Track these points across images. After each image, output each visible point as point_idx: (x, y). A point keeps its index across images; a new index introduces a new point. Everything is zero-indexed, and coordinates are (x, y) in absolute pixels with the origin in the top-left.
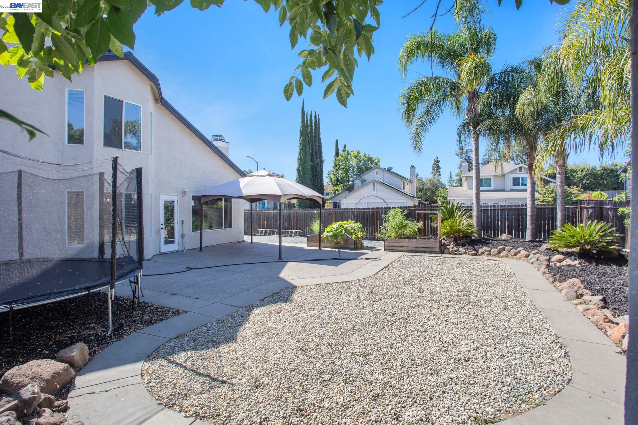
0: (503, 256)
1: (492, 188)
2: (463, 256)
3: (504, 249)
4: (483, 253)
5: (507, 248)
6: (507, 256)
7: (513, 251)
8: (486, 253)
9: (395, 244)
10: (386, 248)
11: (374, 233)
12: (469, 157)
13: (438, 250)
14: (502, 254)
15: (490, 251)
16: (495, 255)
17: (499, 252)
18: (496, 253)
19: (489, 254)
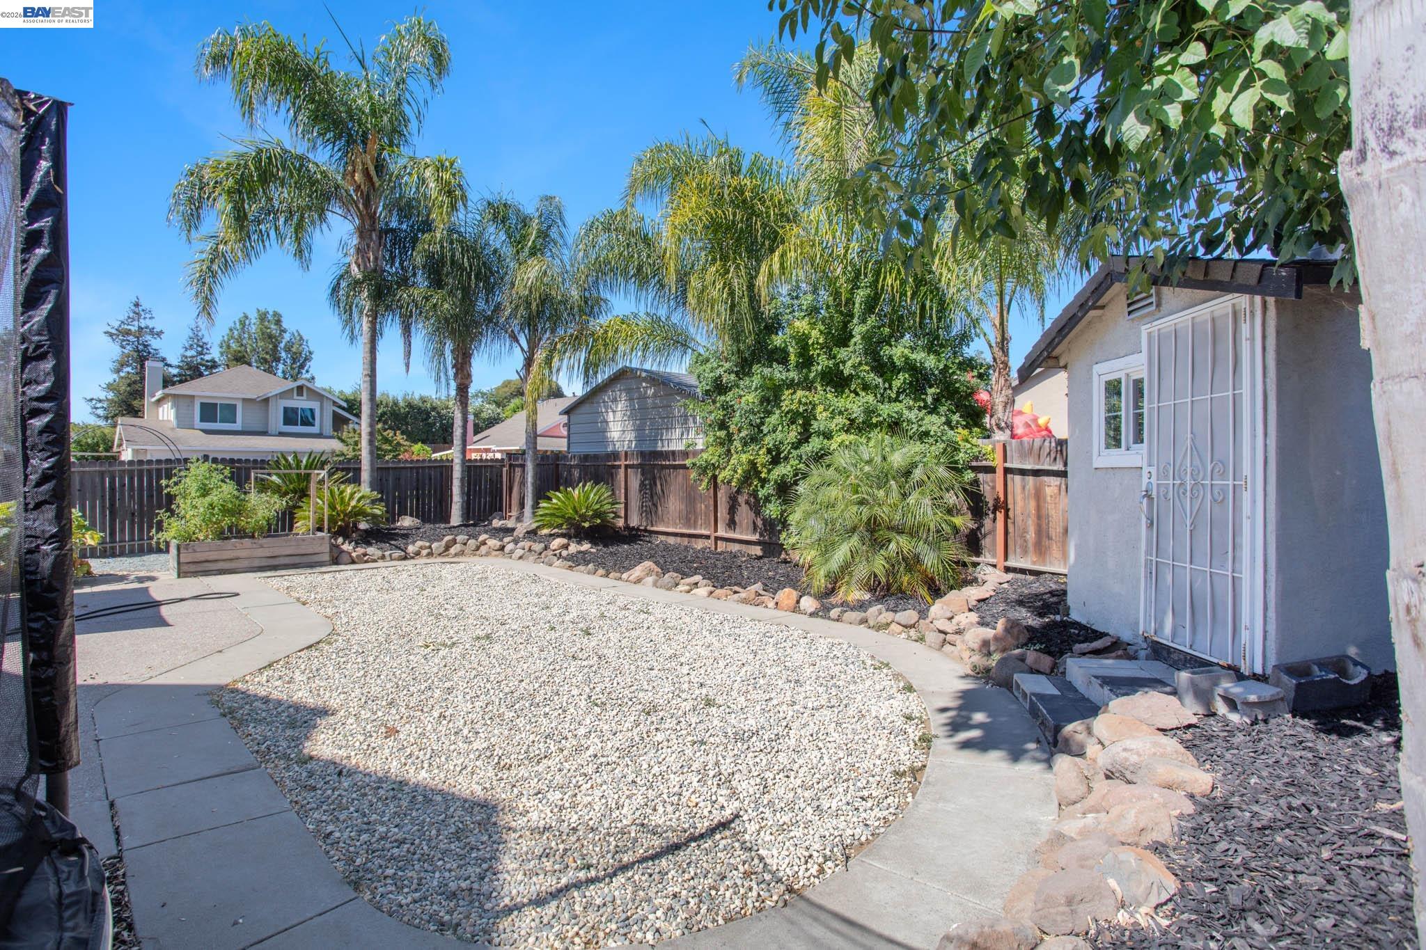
0: (456, 555)
1: (238, 426)
2: (380, 564)
3: (454, 542)
4: (418, 554)
5: (460, 538)
6: (462, 553)
7: (472, 542)
8: (424, 552)
9: (213, 556)
10: (185, 568)
11: (149, 532)
12: (146, 346)
13: (327, 558)
14: (453, 550)
15: (430, 547)
16: (440, 555)
17: (447, 548)
18: (442, 549)
19: (430, 554)
